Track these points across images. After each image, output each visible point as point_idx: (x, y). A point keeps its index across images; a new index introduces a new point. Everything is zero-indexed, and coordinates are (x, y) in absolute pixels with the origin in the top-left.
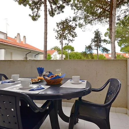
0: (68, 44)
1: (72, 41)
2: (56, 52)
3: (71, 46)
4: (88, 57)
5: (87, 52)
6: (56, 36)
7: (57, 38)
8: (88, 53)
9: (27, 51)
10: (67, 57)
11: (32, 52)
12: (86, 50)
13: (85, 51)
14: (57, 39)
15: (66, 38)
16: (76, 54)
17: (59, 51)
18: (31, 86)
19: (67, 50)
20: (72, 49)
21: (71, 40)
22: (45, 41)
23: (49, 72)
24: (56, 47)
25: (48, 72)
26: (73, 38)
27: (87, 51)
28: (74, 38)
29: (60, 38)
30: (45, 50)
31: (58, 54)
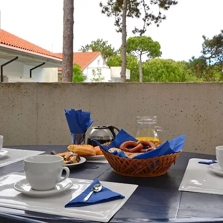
0: (142, 32)
1: (157, 19)
2: (100, 57)
3: (149, 38)
4: (211, 76)
5: (209, 58)
6: (101, 5)
7: (107, 9)
8: (212, 64)
9: (5, 53)
10: (135, 76)
11: (20, 57)
12: (204, 53)
13: (202, 54)
14: (106, 12)
15: (137, 11)
16: (167, 67)
17: (110, 55)
18: (66, 183)
19: (136, 53)
20: (154, 49)
21: (156, 16)
22: (68, 20)
23: (111, 128)
24: (98, 41)
25: (105, 128)
26: (162, 10)
27: (209, 55)
28: (166, 8)
29: (116, 9)
30: (66, 51)
31: (105, 66)
